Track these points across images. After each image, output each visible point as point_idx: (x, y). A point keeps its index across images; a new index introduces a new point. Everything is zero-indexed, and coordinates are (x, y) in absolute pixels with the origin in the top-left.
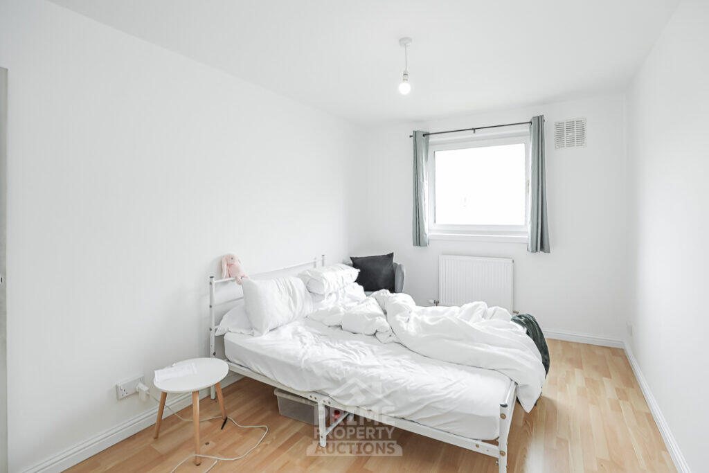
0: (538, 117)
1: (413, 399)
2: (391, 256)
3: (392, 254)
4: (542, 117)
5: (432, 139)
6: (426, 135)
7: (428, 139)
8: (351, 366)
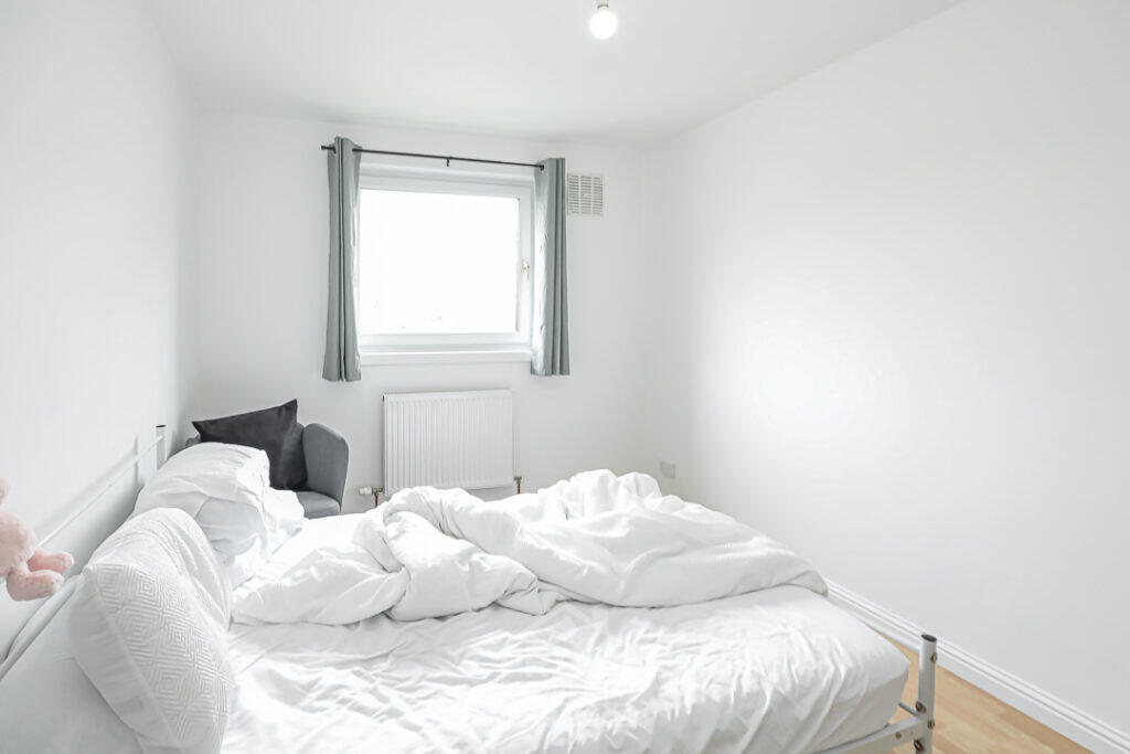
0: (557, 160)
1: (803, 711)
2: (291, 407)
3: (294, 403)
4: (563, 160)
5: (367, 163)
6: (358, 150)
7: (358, 160)
8: (621, 709)
